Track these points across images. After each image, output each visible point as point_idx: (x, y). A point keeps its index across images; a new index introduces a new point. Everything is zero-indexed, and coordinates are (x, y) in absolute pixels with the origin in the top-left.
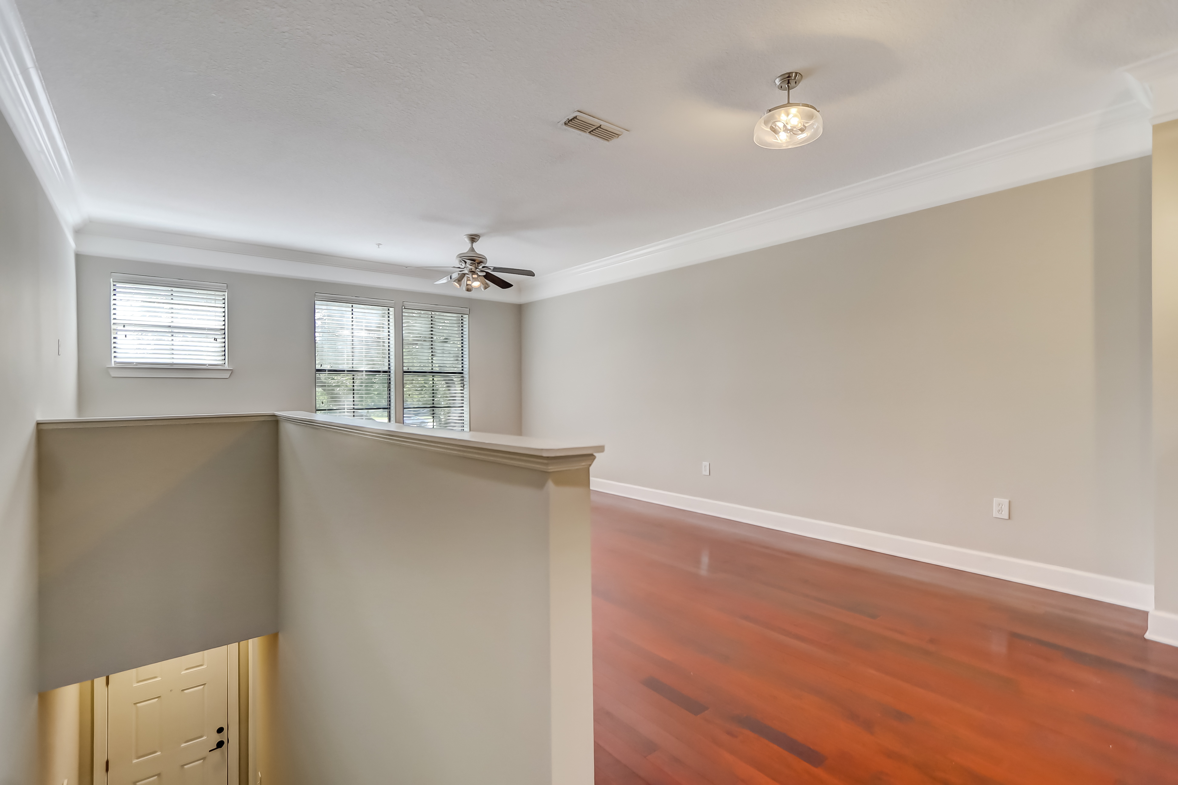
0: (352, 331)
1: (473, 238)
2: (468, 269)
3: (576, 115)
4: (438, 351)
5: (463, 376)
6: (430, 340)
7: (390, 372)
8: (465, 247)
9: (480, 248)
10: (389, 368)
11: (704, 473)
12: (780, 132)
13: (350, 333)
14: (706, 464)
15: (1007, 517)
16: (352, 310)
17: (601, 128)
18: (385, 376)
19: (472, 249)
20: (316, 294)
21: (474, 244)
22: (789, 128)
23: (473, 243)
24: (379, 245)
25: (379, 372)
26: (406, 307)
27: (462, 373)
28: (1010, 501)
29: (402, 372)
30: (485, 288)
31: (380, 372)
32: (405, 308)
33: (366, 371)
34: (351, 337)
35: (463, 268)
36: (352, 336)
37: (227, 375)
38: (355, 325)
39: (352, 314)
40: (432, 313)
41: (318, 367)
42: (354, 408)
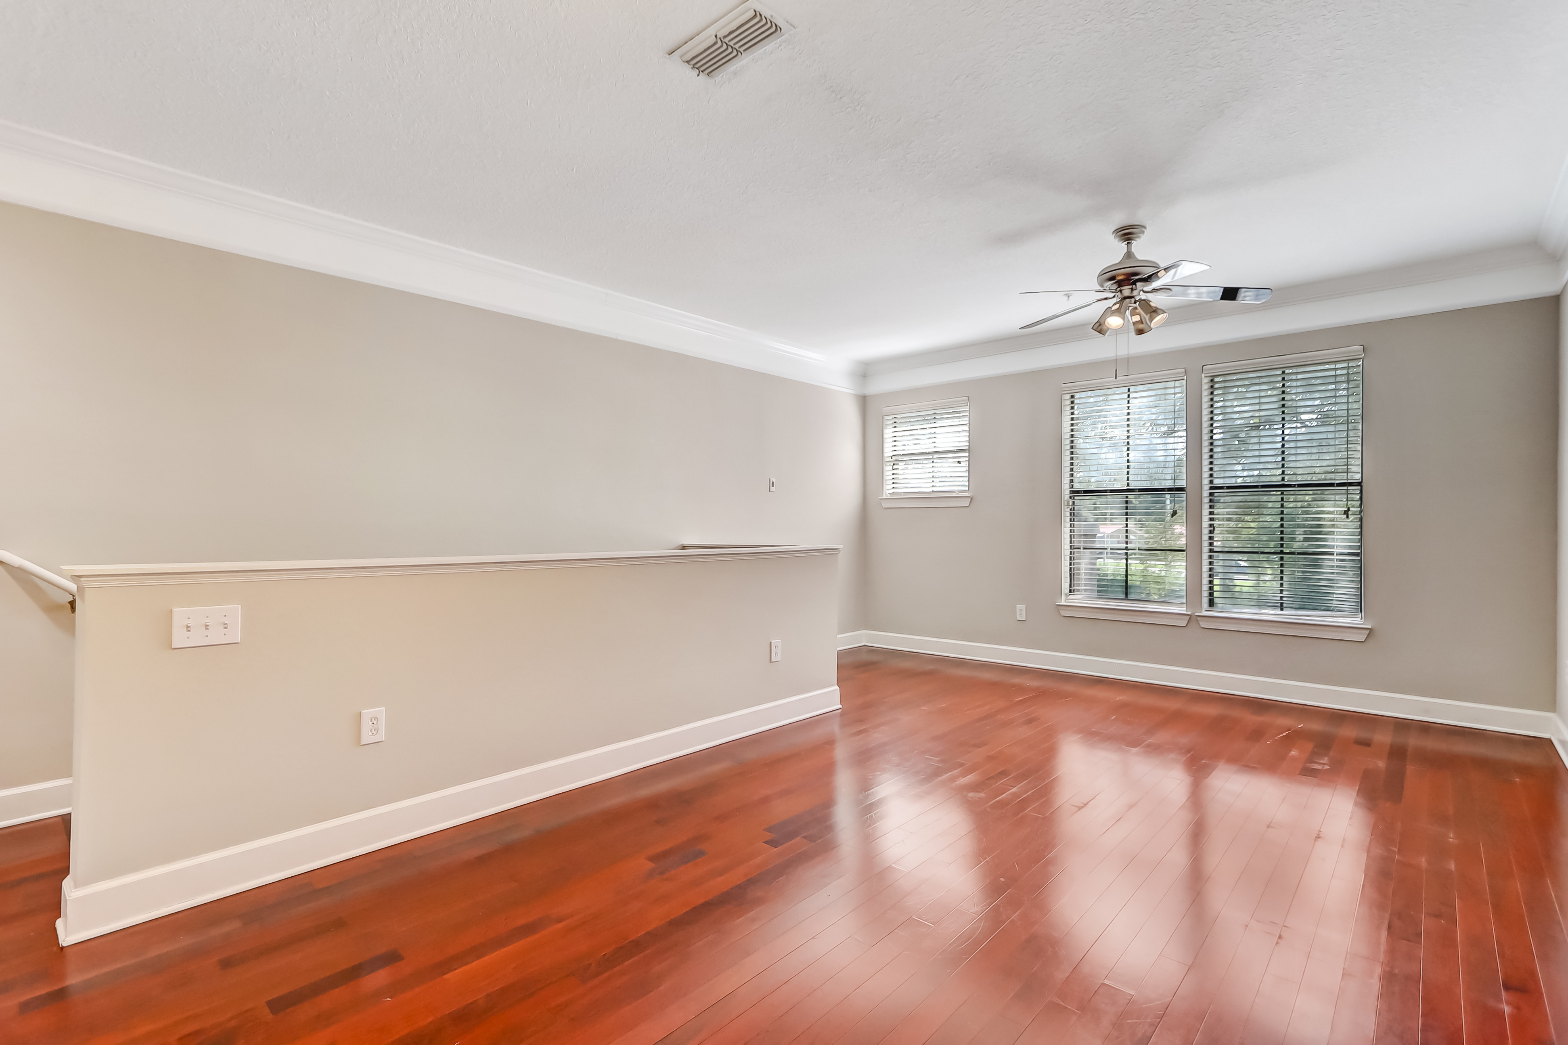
0: (1128, 429)
1: (1127, 234)
13: (1124, 433)
16: (1129, 396)
19: (1129, 255)
23: (1127, 242)
32: (1213, 376)
36: (1128, 437)
37: (967, 503)
38: (1132, 420)
39: (1128, 402)
40: (1283, 372)
41: (1077, 487)
42: (1127, 547)
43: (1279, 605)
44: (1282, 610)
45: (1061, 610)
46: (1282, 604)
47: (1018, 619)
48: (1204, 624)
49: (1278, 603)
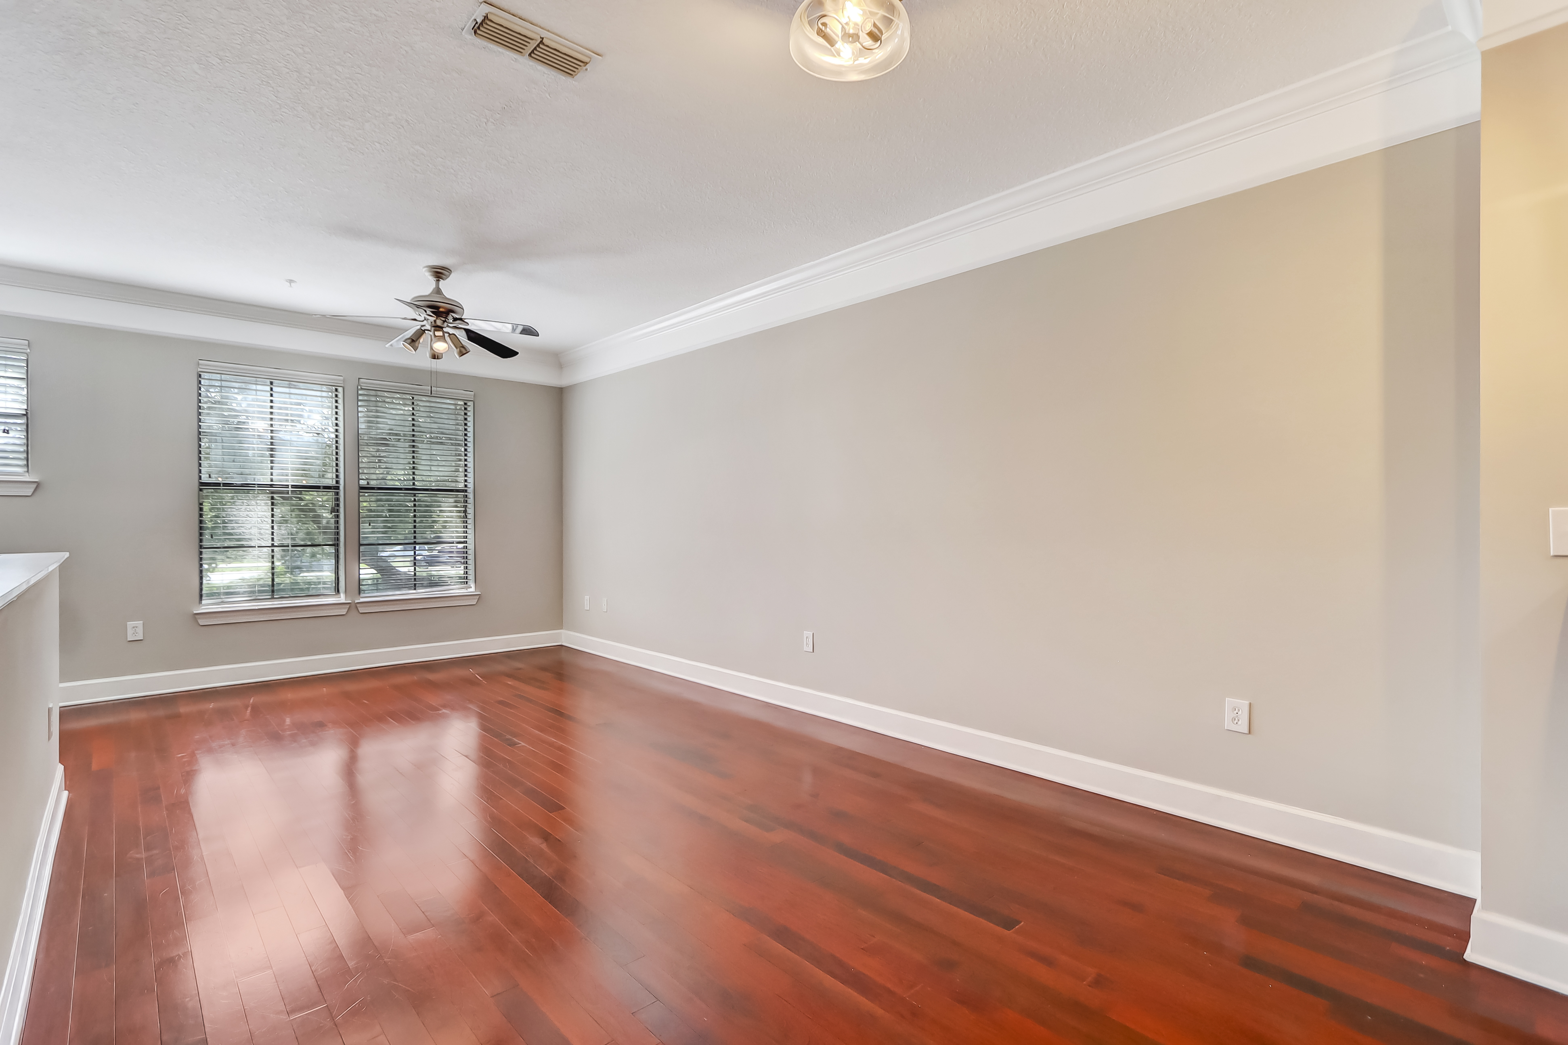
0: (272, 423)
1: (439, 273)
2: (429, 321)
3: (487, 12)
4: (424, 457)
5: (466, 495)
6: (411, 440)
7: (338, 488)
8: (426, 286)
9: (451, 289)
10: (337, 482)
11: (806, 649)
12: (837, 42)
13: (267, 426)
14: (808, 634)
15: (1246, 731)
16: (272, 389)
17: (543, 44)
18: (331, 495)
19: (438, 291)
20: (200, 361)
21: (441, 282)
22: (851, 31)
23: (439, 280)
24: (291, 281)
25: (318, 487)
26: (363, 387)
27: (466, 491)
28: (1250, 703)
29: (357, 488)
30: (462, 354)
31: (320, 489)
32: (362, 389)
33: (293, 486)
34: (270, 431)
35: (423, 321)
36: (272, 431)
37: (29, 491)
38: (276, 414)
39: (272, 395)
40: (413, 398)
41: (205, 478)
42: (273, 544)
43: (413, 585)
44: (415, 589)
45: (200, 618)
46: (415, 584)
47: (129, 640)
48: (362, 610)
49: (412, 584)
